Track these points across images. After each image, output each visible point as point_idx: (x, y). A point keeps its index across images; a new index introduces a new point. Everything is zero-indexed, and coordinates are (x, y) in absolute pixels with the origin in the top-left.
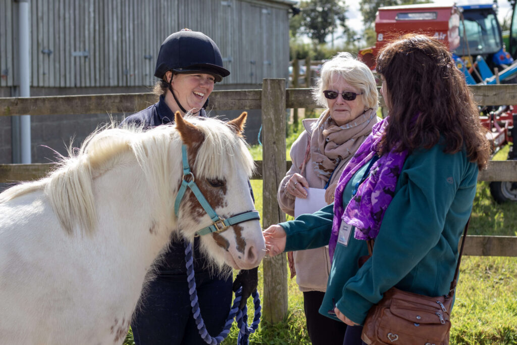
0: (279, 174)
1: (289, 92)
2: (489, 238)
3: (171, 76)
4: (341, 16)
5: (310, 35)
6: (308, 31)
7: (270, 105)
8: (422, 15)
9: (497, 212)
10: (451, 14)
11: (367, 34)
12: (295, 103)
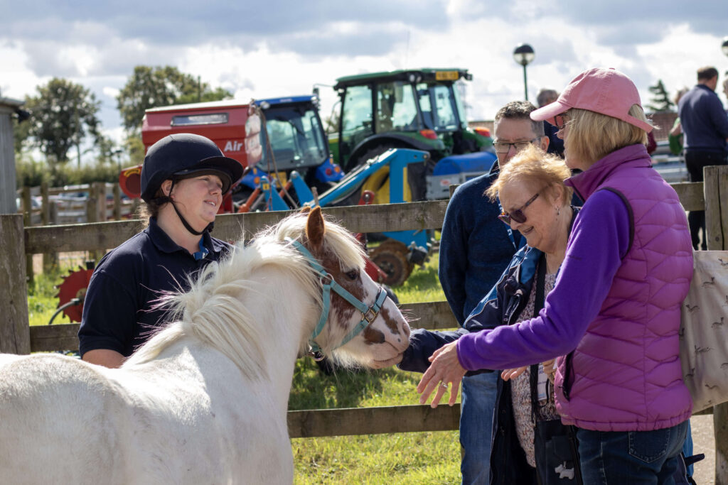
0: (20, 345)
1: (29, 232)
2: (309, 412)
3: (170, 188)
4: (90, 118)
5: (44, 148)
6: (39, 143)
7: (4, 251)
8: (208, 117)
9: (325, 386)
10: (248, 115)
11: (131, 143)
12: (38, 247)
